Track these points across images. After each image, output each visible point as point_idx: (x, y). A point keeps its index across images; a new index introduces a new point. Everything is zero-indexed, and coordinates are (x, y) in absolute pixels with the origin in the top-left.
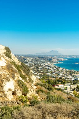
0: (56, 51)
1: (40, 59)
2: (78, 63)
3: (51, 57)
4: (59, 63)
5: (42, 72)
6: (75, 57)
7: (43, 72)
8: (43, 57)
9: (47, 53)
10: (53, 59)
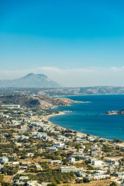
0: (40, 75)
1: (4, 102)
2: (115, 113)
3: (33, 96)
4: (61, 113)
5: (33, 155)
6: (95, 93)
7: (35, 157)
8: (11, 97)
9: (14, 80)
10: (42, 103)
